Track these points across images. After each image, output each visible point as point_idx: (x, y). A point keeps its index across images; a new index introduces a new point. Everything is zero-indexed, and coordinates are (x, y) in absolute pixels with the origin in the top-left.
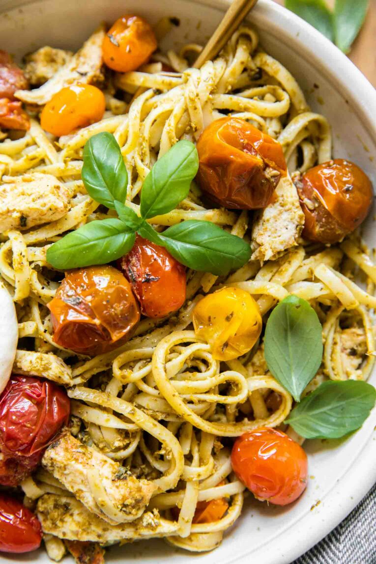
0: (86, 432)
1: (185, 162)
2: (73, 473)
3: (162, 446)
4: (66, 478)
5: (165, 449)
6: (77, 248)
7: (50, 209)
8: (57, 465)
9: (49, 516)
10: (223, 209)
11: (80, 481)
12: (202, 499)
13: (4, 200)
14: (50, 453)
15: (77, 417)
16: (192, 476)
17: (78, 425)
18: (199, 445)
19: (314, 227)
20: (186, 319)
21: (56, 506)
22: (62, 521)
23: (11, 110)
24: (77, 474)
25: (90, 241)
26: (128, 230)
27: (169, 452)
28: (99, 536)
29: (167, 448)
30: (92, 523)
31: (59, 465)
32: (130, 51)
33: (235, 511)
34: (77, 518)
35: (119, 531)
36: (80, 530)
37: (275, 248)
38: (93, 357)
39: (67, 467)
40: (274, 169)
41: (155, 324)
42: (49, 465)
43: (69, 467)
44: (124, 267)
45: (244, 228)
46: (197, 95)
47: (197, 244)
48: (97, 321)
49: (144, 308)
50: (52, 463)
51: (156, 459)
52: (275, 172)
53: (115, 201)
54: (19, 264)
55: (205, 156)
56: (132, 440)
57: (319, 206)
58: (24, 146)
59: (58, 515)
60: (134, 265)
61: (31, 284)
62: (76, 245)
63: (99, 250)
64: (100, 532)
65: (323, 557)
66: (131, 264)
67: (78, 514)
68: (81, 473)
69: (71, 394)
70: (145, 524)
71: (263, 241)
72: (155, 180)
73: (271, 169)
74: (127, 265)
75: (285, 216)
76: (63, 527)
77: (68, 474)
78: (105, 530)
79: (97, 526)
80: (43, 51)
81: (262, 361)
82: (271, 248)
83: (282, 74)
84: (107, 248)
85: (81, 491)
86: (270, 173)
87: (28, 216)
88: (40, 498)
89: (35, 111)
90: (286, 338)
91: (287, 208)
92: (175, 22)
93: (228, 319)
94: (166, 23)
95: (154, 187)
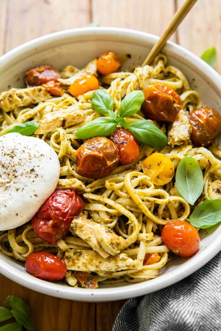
0: (91, 217)
1: (139, 94)
2: (86, 229)
3: (129, 220)
4: (82, 233)
5: (130, 220)
6: (91, 127)
7: (78, 115)
8: (78, 226)
9: (71, 259)
10: (155, 121)
11: (90, 233)
12: (148, 252)
13: (54, 116)
14: (75, 221)
15: (86, 210)
16: (143, 237)
17: (87, 214)
18: (145, 226)
19: (196, 133)
20: (139, 167)
21: (75, 253)
22: (78, 260)
23: (55, 86)
24: (88, 229)
25: (97, 123)
26: (114, 122)
27: (133, 222)
28: (97, 267)
29: (132, 220)
30: (94, 259)
31: (79, 225)
32: (110, 63)
33: (165, 259)
34: (86, 257)
35: (107, 263)
36: (88, 263)
37: (179, 137)
38: (96, 180)
39: (83, 226)
40: (178, 104)
41: (124, 168)
42: (75, 226)
43: (84, 226)
44: (112, 138)
45: (164, 132)
46: (143, 74)
47: (145, 129)
48: (101, 155)
49: (121, 155)
50: (76, 225)
51: (124, 233)
52: (178, 106)
53: (108, 110)
54: (63, 137)
55: (148, 95)
56: (114, 220)
57: (198, 123)
58: (61, 100)
59: (76, 257)
60: (116, 138)
61: (68, 147)
62: (91, 126)
63: (101, 127)
64: (97, 264)
65: (210, 274)
66: (115, 137)
67: (87, 255)
68: (91, 228)
69: (85, 195)
70: (121, 258)
71: (174, 134)
72: (126, 100)
73: (176, 104)
74: (113, 138)
75: (183, 126)
76: (78, 263)
77: (84, 230)
78: (100, 262)
79: (96, 260)
80: (69, 67)
81: (175, 192)
82: (177, 137)
83: (179, 73)
84: (105, 127)
85: (90, 237)
86: (176, 105)
87: (66, 120)
88: (67, 250)
89: (65, 87)
90: (186, 180)
91: (184, 122)
92: (129, 56)
93: (159, 165)
94: (125, 57)
95: (126, 103)
